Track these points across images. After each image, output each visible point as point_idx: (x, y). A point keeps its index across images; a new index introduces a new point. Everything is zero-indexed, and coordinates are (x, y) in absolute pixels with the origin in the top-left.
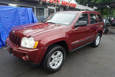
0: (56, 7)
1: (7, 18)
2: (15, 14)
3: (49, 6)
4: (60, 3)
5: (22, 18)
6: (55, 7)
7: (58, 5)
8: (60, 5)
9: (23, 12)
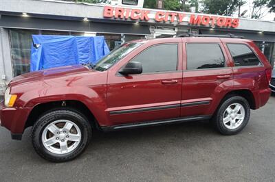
0: (176, 30)
1: (56, 56)
2: (70, 48)
3: (158, 28)
4: (184, 20)
5: (82, 57)
6: (174, 30)
7: (181, 24)
8: (186, 24)
9: (86, 45)
